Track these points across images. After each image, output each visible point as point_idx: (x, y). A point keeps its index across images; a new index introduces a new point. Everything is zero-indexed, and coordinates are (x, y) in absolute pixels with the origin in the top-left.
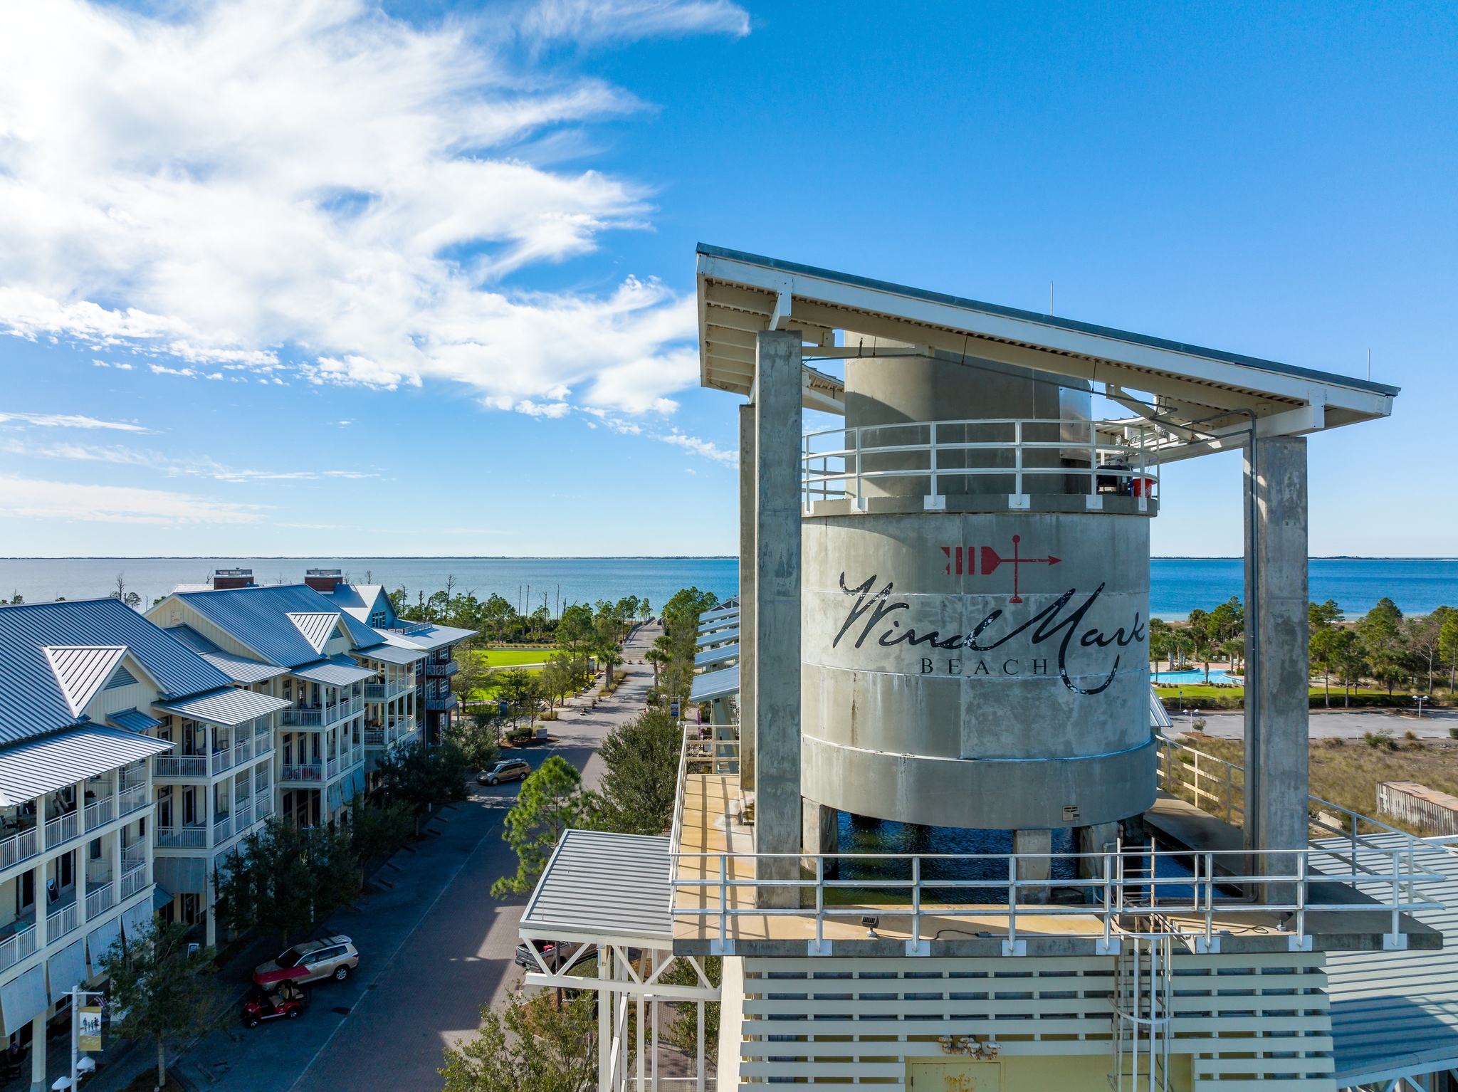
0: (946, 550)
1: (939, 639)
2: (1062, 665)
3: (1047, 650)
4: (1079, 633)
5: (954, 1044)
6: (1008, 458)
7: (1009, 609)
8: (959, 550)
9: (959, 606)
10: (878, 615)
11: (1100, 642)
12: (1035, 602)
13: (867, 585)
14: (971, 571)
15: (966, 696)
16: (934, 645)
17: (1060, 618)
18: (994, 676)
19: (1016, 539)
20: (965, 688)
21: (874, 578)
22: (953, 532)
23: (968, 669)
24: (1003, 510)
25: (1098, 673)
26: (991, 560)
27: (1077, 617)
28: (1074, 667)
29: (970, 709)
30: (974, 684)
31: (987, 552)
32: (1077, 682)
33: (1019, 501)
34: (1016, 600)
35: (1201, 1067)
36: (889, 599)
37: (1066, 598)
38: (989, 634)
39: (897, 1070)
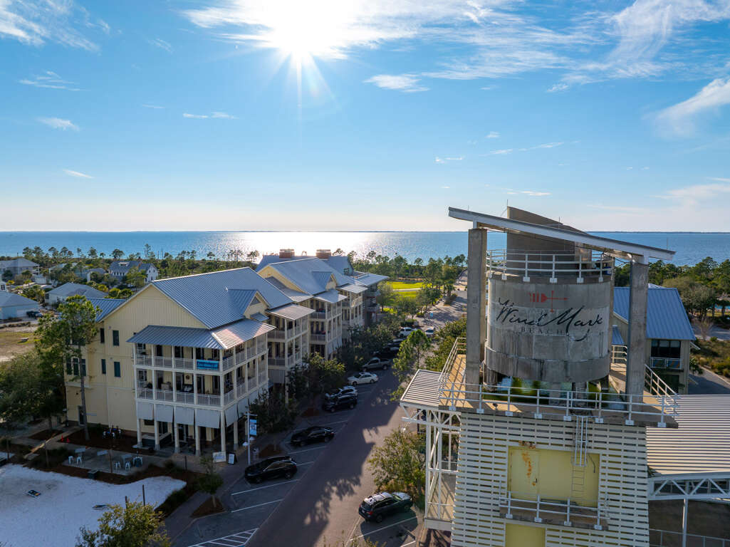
0: (530, 294)
2: (567, 331)
3: (562, 327)
4: (573, 322)
5: (523, 443)
6: (550, 266)
7: (550, 314)
8: (534, 294)
9: (534, 312)
10: (509, 313)
11: (582, 324)
12: (558, 312)
13: (506, 303)
14: (538, 301)
15: (534, 340)
16: (526, 323)
17: (567, 317)
18: (544, 334)
19: (553, 292)
20: (534, 337)
21: (508, 301)
22: (532, 288)
24: (548, 282)
25: (581, 334)
26: (544, 298)
27: (573, 317)
28: (571, 332)
29: (536, 344)
30: (538, 336)
31: (543, 295)
32: (573, 337)
33: (553, 280)
34: (552, 311)
36: (513, 308)
37: (569, 311)
39: (506, 449)
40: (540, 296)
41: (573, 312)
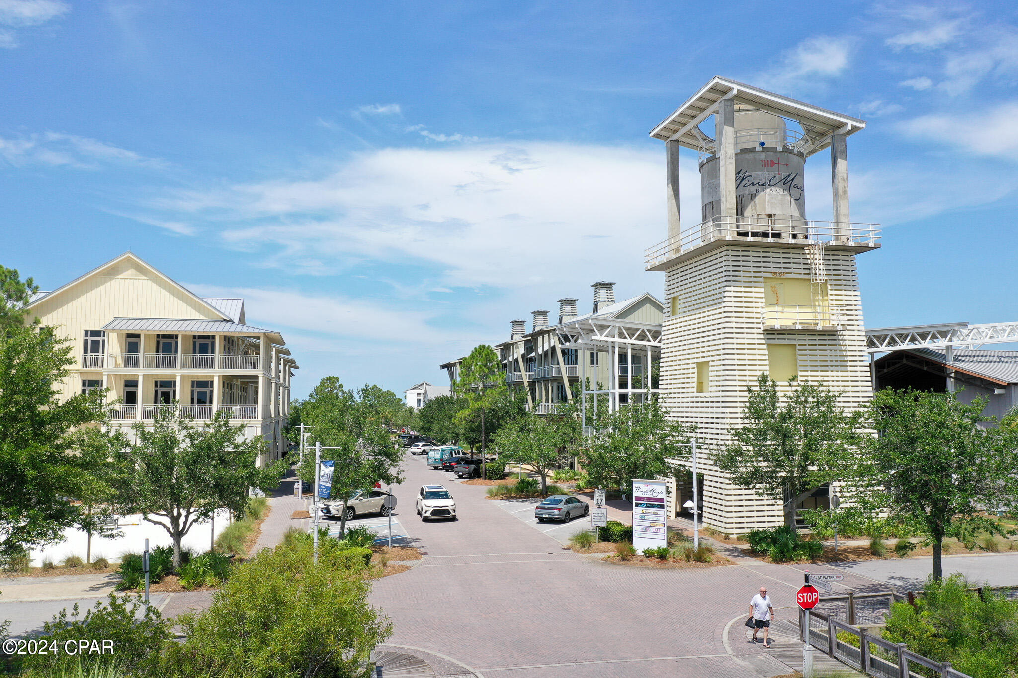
0: (762, 161)
1: (760, 184)
2: (790, 191)
3: (786, 187)
4: (793, 184)
5: (774, 273)
7: (777, 176)
8: (765, 161)
9: (765, 175)
10: (743, 179)
11: (797, 187)
12: (784, 175)
13: (739, 173)
14: (768, 166)
15: (768, 198)
17: (789, 179)
18: (774, 193)
19: (779, 159)
21: (741, 170)
22: (763, 156)
23: (768, 191)
25: (797, 195)
26: (773, 164)
27: (792, 180)
28: (792, 192)
29: (768, 202)
30: (769, 194)
31: (772, 161)
32: (793, 196)
33: (779, 149)
34: (779, 174)
36: (746, 175)
37: (790, 175)
38: (773, 182)
39: (762, 279)
40: (770, 162)
41: (792, 176)
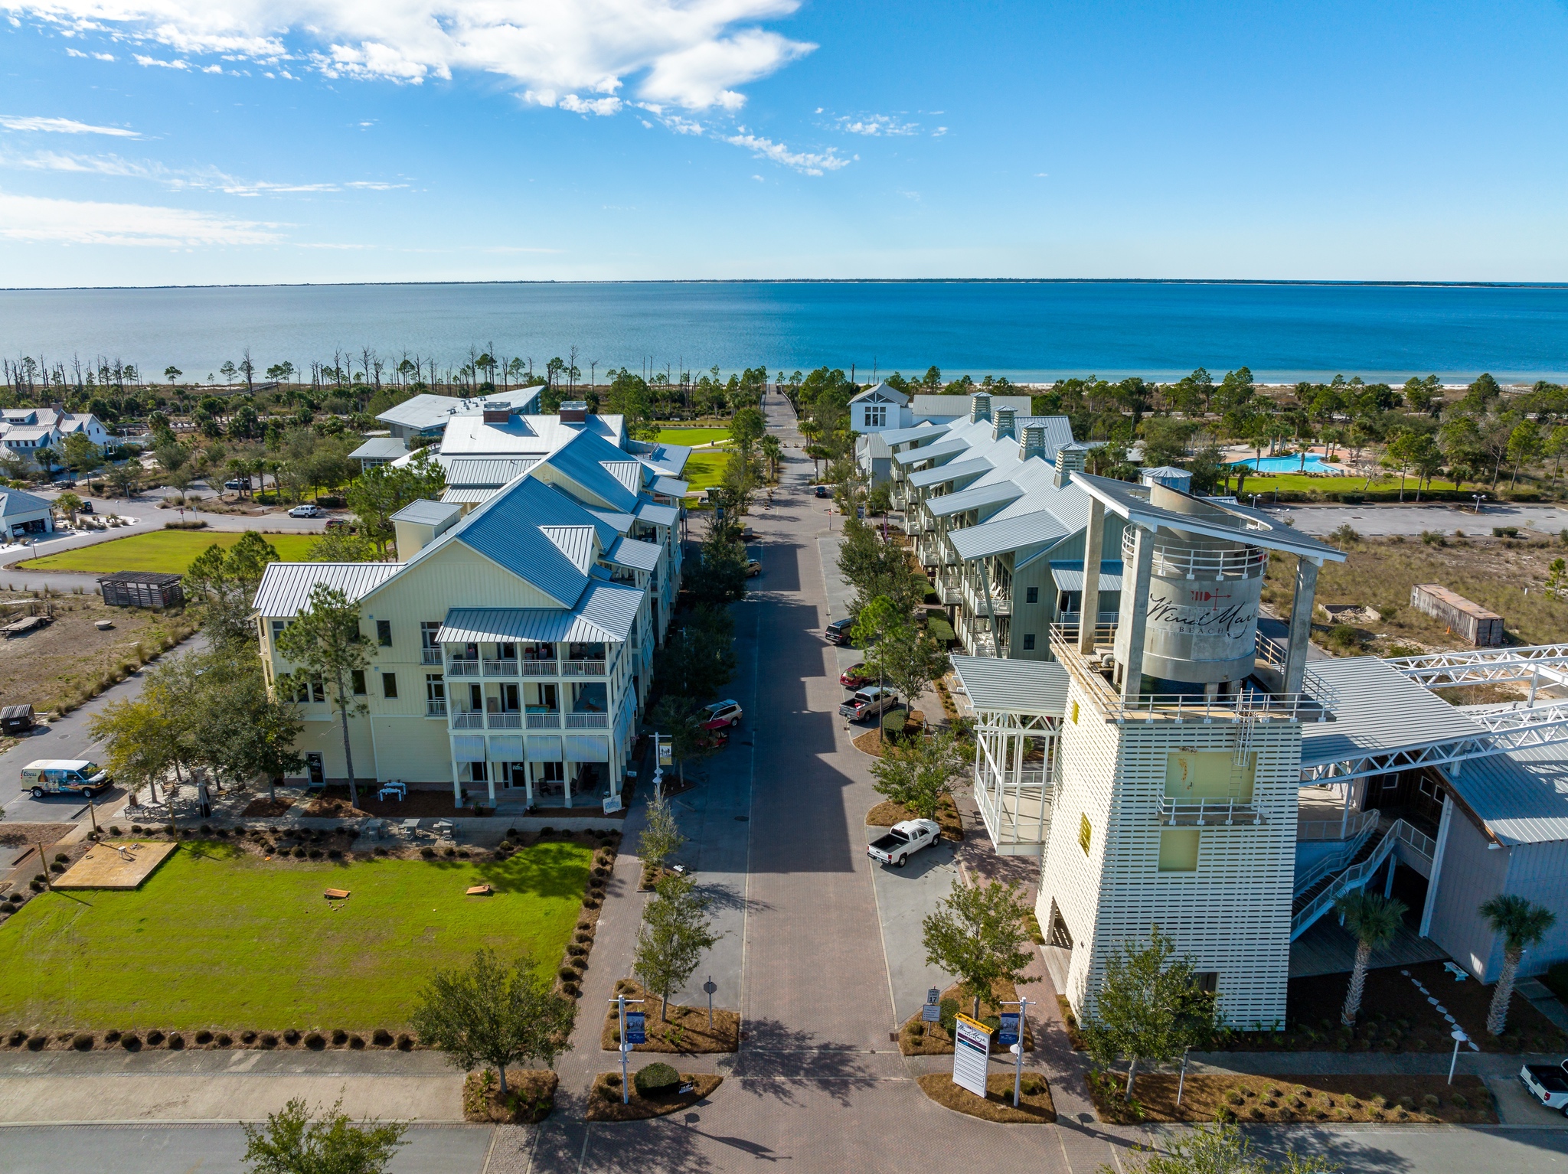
0: (1193, 592)
1: (1187, 621)
2: (1228, 629)
3: (1223, 625)
4: (1235, 619)
5: (1184, 749)
6: (1218, 563)
8: (1197, 593)
11: (1241, 622)
12: (1221, 610)
14: (1201, 599)
15: (1194, 640)
16: (1185, 623)
17: (1229, 615)
19: (1217, 590)
20: (1194, 637)
21: (1165, 598)
22: (1196, 587)
23: (1196, 631)
24: (1213, 579)
25: (1239, 631)
26: (1208, 596)
27: (1234, 614)
28: (1232, 631)
29: (1195, 644)
30: (1197, 636)
31: (1207, 594)
32: (1232, 635)
33: (1220, 578)
34: (1215, 610)
35: (1259, 755)
36: (1170, 606)
37: (1231, 609)
38: (1205, 620)
39: (1165, 756)
